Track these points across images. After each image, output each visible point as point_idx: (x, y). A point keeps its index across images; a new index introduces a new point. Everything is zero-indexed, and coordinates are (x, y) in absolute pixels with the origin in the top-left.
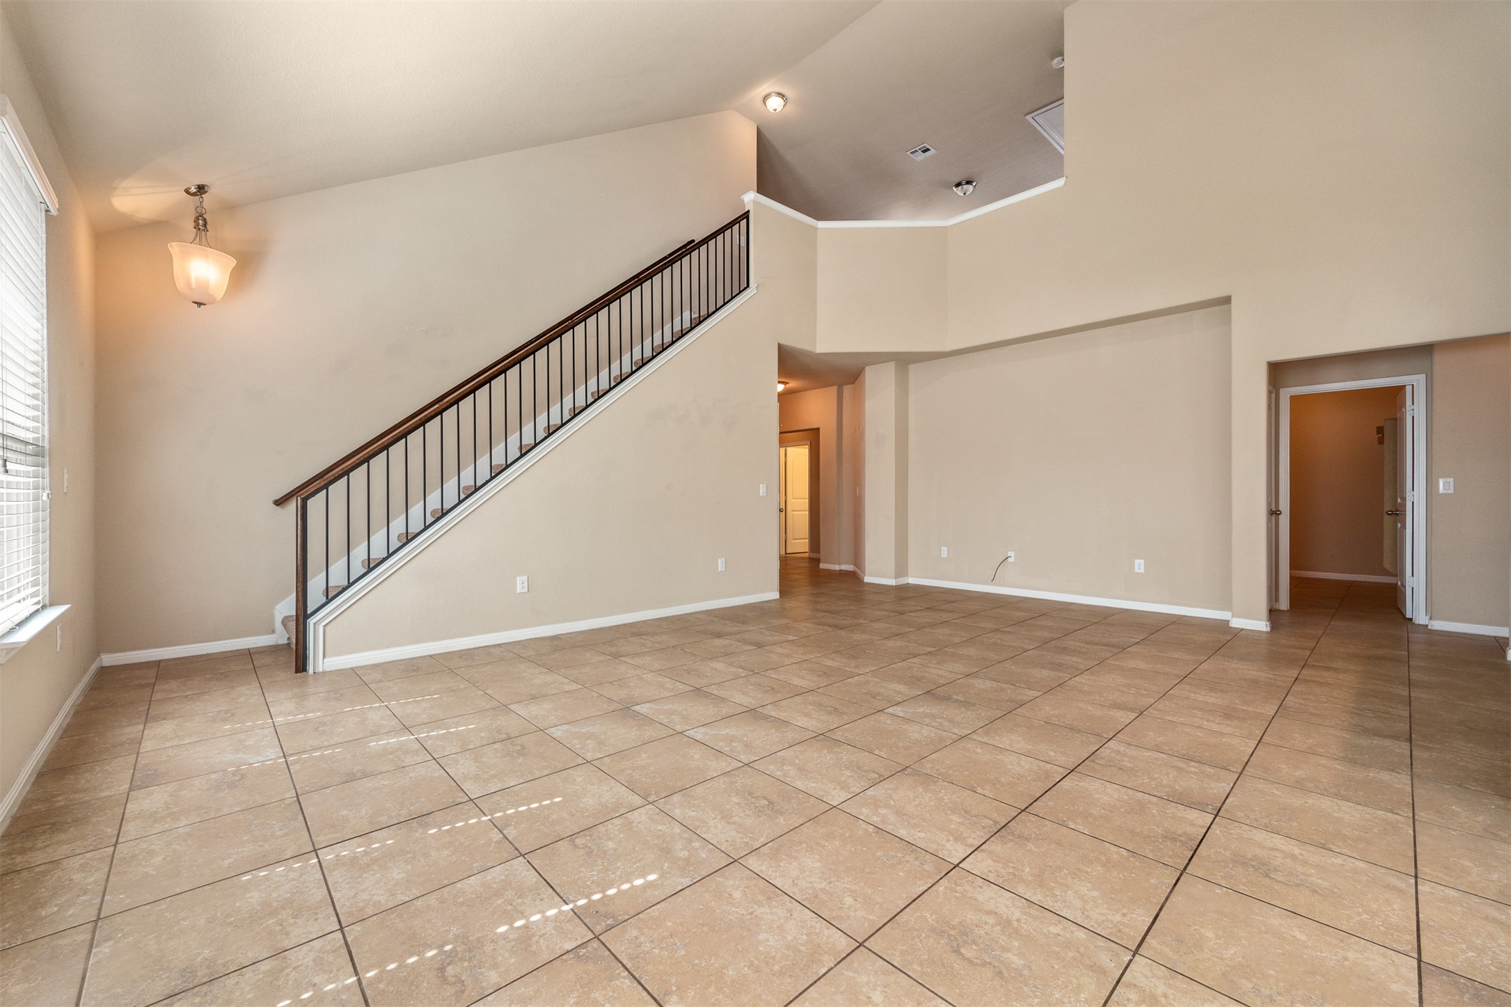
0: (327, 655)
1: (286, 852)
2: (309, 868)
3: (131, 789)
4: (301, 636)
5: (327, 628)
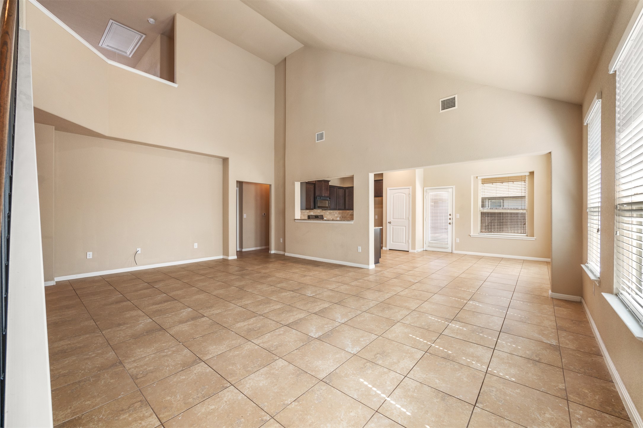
1: (496, 379)
2: (492, 368)
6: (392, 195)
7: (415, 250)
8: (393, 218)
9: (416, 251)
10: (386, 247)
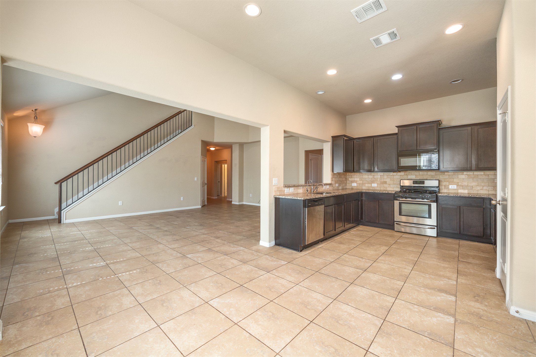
0: (66, 219)
3: (20, 239)
4: (60, 215)
5: (67, 213)
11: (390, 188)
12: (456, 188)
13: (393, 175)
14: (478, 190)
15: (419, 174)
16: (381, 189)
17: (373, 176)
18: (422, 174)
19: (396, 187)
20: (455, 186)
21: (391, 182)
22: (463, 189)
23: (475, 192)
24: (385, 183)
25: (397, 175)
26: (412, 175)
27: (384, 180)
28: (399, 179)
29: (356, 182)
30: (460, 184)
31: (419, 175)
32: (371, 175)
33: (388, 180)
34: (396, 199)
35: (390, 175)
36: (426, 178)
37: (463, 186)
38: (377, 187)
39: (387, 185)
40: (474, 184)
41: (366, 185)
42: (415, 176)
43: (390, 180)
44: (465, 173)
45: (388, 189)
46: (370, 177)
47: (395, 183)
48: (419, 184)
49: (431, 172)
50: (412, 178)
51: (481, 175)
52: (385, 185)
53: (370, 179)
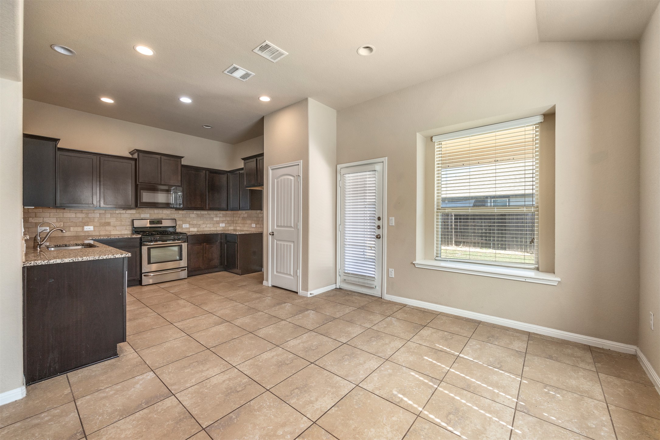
6: (276, 180)
7: (308, 291)
8: (277, 226)
9: (309, 293)
10: (267, 281)
11: (116, 231)
12: (188, 227)
13: (121, 213)
14: (204, 228)
15: (154, 212)
16: (101, 234)
17: (85, 214)
18: (157, 213)
19: (125, 229)
20: (188, 225)
21: (117, 222)
22: (193, 227)
23: (202, 230)
24: (108, 224)
25: (126, 213)
26: (145, 213)
27: (106, 221)
28: (129, 219)
29: (48, 224)
30: (191, 222)
31: (154, 214)
32: (82, 213)
33: (113, 221)
34: (144, 244)
35: (116, 213)
36: (162, 217)
37: (193, 224)
38: (94, 231)
39: (111, 227)
40: (201, 222)
41: (72, 229)
42: (149, 215)
43: (115, 221)
44: (195, 212)
45: (113, 233)
46: (80, 216)
47: (123, 224)
48: (157, 224)
49: (167, 210)
50: (145, 218)
51: (206, 214)
52: (108, 228)
53: (81, 219)
